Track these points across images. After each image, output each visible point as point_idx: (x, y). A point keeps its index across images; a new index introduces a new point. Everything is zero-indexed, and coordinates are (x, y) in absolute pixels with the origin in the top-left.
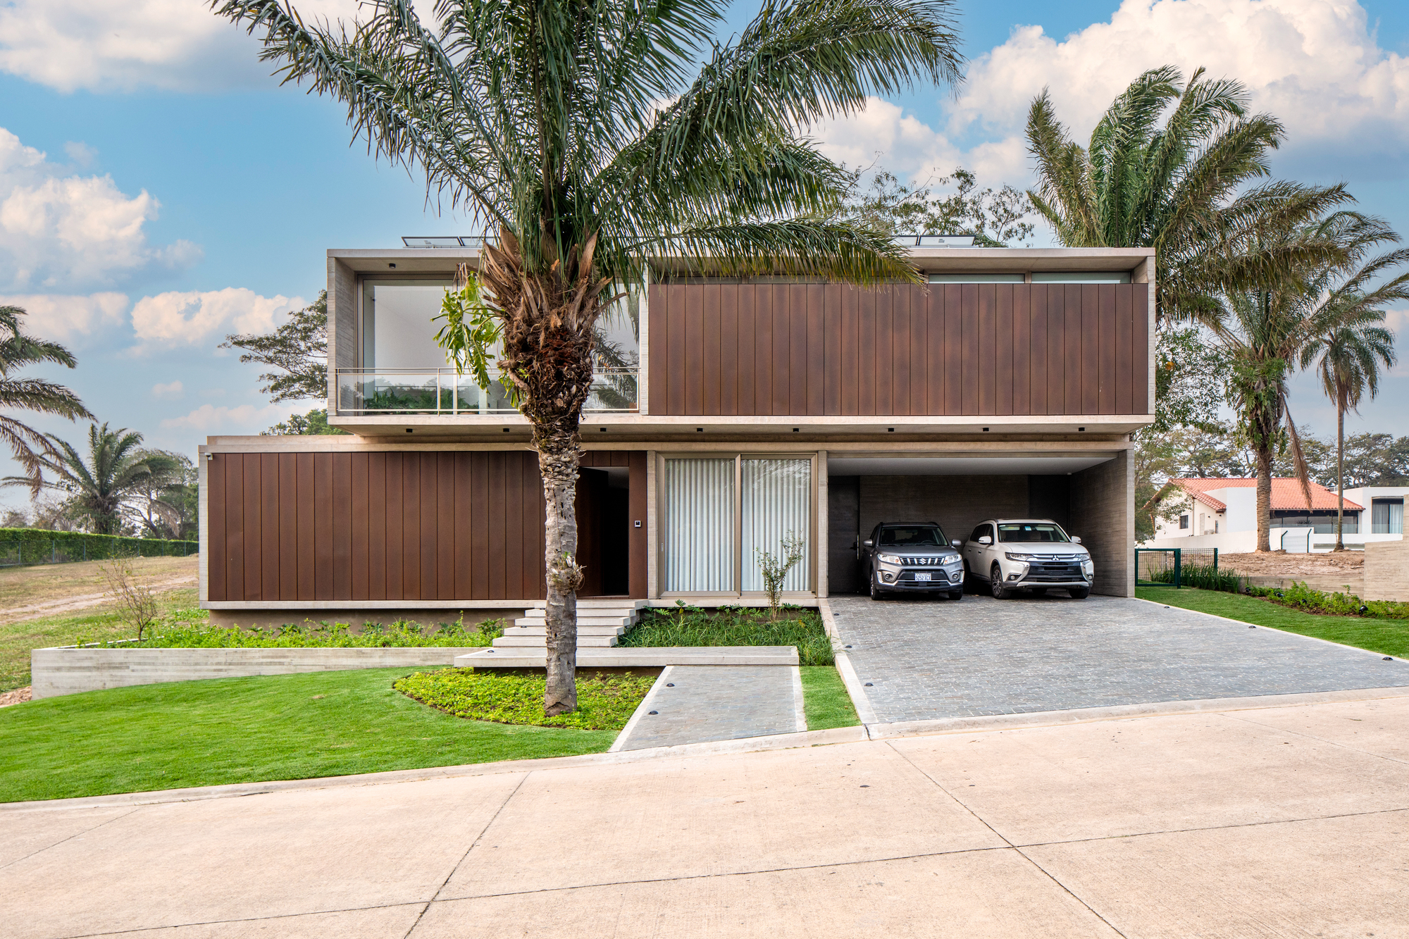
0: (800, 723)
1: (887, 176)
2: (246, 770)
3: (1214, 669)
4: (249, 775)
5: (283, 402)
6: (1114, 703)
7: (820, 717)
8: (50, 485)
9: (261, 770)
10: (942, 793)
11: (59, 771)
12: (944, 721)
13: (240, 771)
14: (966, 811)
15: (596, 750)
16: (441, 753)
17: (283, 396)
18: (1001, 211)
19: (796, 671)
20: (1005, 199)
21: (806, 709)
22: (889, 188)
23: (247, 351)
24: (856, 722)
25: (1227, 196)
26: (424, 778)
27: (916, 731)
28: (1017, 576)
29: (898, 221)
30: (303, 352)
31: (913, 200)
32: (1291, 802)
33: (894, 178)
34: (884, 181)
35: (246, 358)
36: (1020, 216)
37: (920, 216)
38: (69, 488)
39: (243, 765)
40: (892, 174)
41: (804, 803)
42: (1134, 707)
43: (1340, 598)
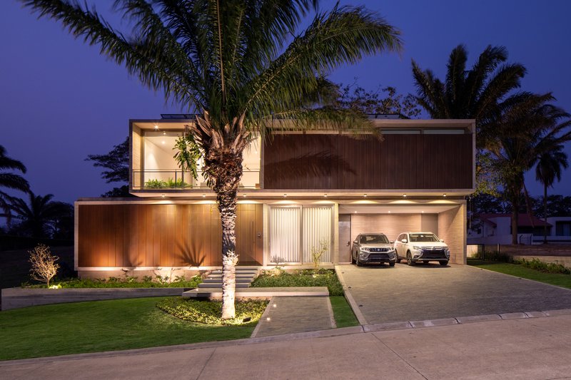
0: (333, 325)
1: (360, 89)
2: (91, 346)
3: (508, 298)
4: (92, 349)
5: (111, 183)
6: (469, 315)
7: (342, 321)
8: (15, 217)
9: (97, 346)
10: (402, 361)
11: (9, 347)
12: (396, 323)
13: (88, 347)
14: (415, 371)
15: (245, 337)
16: (177, 338)
17: (111, 180)
18: (407, 104)
19: (328, 298)
20: (409, 99)
21: (335, 317)
22: (361, 94)
23: (96, 162)
24: (358, 323)
25: (503, 98)
26: (169, 350)
27: (384, 329)
28: (418, 256)
29: (365, 108)
30: (119, 162)
31: (372, 99)
32: (563, 367)
33: (363, 90)
34: (359, 91)
35: (96, 165)
36: (415, 106)
37: (374, 106)
38: (22, 218)
39: (89, 344)
40: (362, 88)
41: (340, 365)
42: (478, 317)
43: (554, 265)
